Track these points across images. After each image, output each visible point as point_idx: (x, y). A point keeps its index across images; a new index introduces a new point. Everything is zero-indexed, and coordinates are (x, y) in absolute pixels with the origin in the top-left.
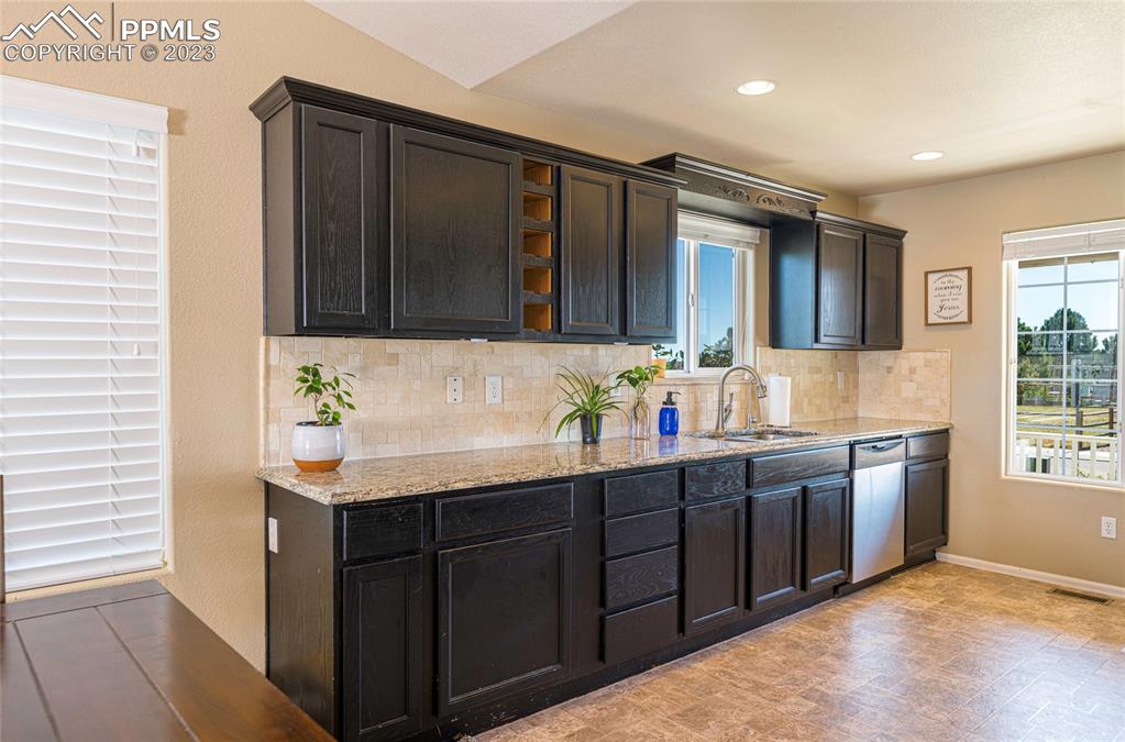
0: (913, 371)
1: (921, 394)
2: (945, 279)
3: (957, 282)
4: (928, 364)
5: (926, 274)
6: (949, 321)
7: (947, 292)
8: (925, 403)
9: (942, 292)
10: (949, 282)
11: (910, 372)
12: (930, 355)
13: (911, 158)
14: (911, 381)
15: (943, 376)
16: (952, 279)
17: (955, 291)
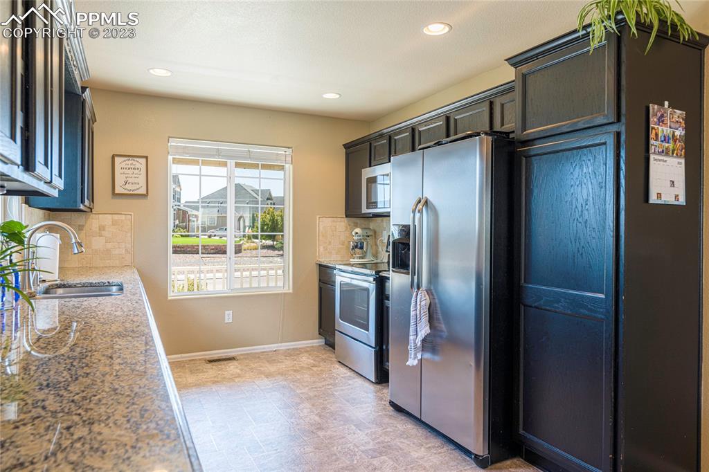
0: (102, 228)
1: (109, 245)
2: (129, 162)
3: (138, 165)
4: (114, 223)
5: (113, 157)
6: (131, 192)
7: (130, 171)
8: (114, 253)
9: (126, 171)
10: (132, 164)
11: (100, 230)
12: (116, 217)
13: (148, 70)
14: (101, 236)
15: (127, 232)
16: (134, 163)
17: (137, 171)
